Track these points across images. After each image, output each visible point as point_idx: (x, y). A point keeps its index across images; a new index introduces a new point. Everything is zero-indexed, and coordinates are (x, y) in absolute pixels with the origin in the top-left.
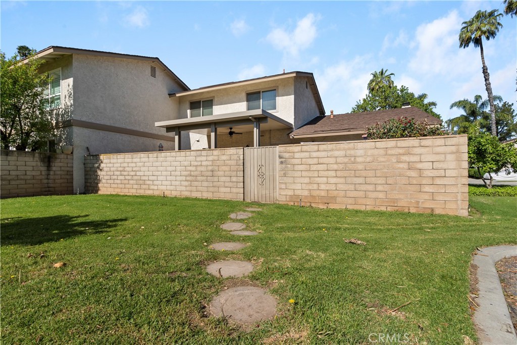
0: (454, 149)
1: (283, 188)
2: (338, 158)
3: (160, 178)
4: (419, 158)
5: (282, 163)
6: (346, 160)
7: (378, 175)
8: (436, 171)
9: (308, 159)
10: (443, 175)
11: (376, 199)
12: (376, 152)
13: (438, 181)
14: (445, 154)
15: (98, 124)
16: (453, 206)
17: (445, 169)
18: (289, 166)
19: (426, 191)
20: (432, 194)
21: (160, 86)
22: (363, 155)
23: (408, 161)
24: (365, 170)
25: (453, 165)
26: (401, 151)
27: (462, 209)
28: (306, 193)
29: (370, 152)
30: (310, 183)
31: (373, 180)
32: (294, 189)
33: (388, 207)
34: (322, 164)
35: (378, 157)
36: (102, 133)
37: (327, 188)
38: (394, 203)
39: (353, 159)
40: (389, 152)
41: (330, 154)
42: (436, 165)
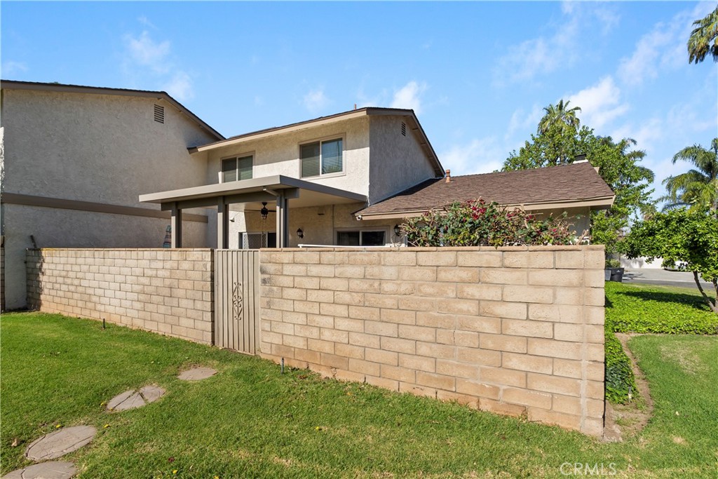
0: (573, 277)
1: (266, 329)
2: (351, 281)
3: (109, 293)
4: (500, 292)
5: (264, 281)
6: (364, 286)
7: (421, 323)
8: (534, 325)
9: (303, 279)
10: (549, 334)
11: (416, 372)
12: (418, 273)
13: (538, 348)
14: (554, 287)
15: (53, 199)
16: (570, 409)
17: (554, 323)
18: (275, 288)
19: (513, 367)
20: (524, 374)
21: (173, 135)
22: (394, 277)
23: (477, 297)
24: (398, 308)
25: (570, 314)
26: (464, 274)
27: (589, 417)
28: (300, 344)
29: (406, 273)
30: (307, 325)
31: (412, 332)
32: (283, 334)
33: (439, 392)
34: (326, 290)
35: (421, 285)
36: (60, 213)
37: (334, 339)
38: (450, 385)
39: (376, 284)
40: (443, 275)
41: (339, 270)
42: (535, 312)
